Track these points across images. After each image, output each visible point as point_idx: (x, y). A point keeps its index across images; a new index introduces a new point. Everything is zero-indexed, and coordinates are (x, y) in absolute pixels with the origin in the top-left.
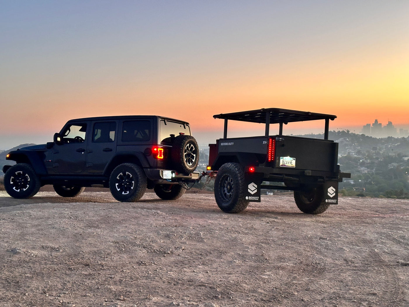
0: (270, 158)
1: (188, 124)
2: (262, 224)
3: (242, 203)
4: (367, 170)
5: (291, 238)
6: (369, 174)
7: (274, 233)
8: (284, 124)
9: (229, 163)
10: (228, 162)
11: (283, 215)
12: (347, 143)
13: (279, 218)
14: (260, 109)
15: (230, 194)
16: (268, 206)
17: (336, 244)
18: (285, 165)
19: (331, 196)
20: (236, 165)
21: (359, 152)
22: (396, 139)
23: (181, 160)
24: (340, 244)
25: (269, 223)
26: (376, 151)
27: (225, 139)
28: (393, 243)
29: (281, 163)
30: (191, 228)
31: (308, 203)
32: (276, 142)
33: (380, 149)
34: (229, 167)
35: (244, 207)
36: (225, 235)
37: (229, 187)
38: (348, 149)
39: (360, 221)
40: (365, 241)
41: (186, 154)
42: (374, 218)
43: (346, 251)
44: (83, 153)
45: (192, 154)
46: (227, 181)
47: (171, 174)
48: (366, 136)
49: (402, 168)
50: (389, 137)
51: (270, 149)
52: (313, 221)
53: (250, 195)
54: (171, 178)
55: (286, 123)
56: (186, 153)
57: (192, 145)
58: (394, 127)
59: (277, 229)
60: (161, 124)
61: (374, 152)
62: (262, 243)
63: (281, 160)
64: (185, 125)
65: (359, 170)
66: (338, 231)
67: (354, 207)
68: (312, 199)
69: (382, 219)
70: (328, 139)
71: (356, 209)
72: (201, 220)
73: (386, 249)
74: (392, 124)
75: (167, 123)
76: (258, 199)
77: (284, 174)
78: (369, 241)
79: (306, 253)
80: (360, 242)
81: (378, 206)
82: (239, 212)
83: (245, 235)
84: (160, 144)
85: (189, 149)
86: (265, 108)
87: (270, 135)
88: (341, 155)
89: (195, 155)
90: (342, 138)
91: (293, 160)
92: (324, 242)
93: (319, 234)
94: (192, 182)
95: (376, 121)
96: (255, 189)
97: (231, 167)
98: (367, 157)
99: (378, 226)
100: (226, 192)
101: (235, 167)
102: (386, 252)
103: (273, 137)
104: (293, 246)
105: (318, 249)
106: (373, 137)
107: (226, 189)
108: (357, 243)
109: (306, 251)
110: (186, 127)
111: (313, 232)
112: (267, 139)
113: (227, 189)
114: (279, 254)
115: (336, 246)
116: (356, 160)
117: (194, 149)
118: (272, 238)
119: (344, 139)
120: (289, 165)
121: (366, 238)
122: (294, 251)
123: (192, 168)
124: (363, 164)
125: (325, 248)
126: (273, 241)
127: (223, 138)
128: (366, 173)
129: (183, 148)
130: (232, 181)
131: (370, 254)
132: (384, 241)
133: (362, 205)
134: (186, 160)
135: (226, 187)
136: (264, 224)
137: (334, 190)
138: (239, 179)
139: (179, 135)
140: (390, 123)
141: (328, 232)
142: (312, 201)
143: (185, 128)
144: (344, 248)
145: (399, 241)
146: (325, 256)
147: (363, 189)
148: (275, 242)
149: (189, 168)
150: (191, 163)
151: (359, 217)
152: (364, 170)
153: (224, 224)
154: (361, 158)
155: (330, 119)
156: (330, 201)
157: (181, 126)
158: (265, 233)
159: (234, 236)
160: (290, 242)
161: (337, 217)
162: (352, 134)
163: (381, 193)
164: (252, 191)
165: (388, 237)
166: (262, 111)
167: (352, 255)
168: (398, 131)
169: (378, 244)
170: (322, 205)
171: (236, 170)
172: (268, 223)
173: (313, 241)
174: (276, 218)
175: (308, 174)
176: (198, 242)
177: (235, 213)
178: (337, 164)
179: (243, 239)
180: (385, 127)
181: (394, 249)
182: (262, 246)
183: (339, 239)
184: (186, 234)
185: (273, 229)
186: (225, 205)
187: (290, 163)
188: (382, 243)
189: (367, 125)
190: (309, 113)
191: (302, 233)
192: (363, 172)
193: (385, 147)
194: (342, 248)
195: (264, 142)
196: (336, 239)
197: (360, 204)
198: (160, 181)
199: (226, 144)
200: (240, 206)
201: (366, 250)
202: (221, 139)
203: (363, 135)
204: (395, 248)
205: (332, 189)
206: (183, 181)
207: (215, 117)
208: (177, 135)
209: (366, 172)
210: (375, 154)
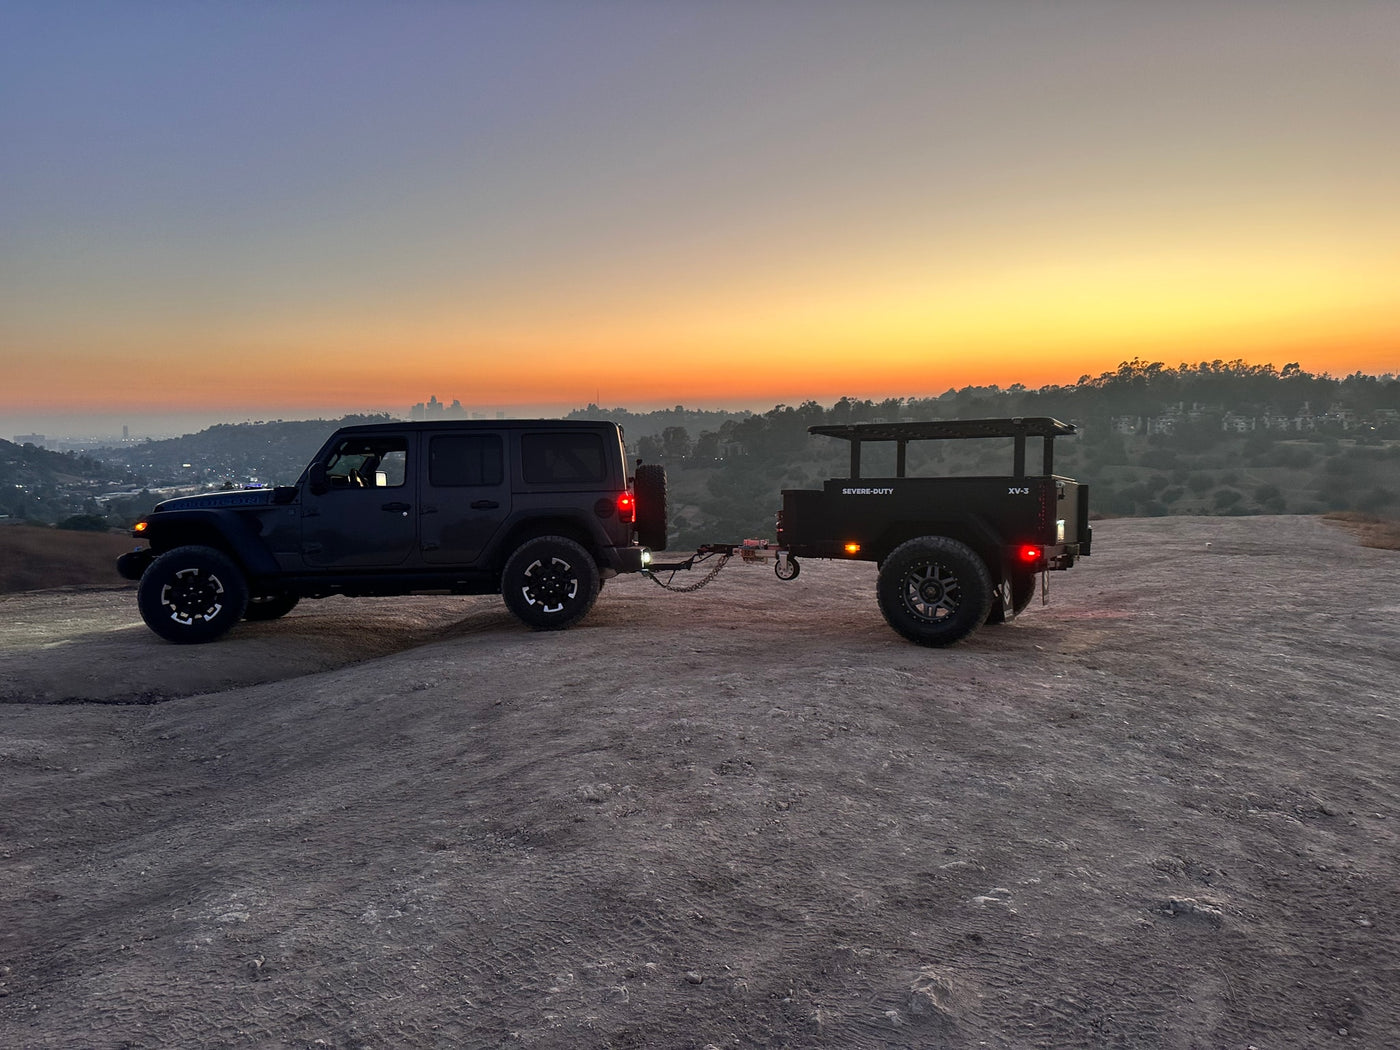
9: (934, 538)
15: (938, 605)
27: (858, 481)
32: (1055, 489)
34: (939, 546)
37: (931, 589)
44: (405, 514)
46: (924, 576)
95: (433, 398)
113: (925, 595)
130: (942, 579)
171: (965, 554)
180: (448, 409)
186: (930, 630)
189: (419, 404)
195: (1014, 491)
199: (863, 491)
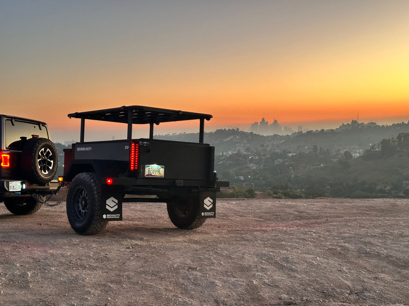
0: (132, 167)
1: (45, 124)
2: (121, 250)
3: (99, 222)
4: (256, 166)
5: (152, 271)
6: (257, 170)
7: (133, 264)
8: (155, 125)
9: (84, 173)
10: (82, 171)
11: (151, 233)
12: (237, 140)
13: (145, 238)
14: (120, 107)
15: (85, 211)
16: (142, 217)
17: (207, 276)
18: (152, 175)
19: (208, 208)
20: (92, 175)
21: (248, 150)
22: (281, 136)
23: (33, 168)
24: (212, 275)
25: (130, 248)
26: (264, 148)
27: (82, 143)
28: (275, 269)
29: (146, 173)
30: (18, 265)
31: (183, 216)
32: (139, 146)
33: (267, 146)
34: (83, 178)
35: (102, 226)
36: (62, 274)
37: (83, 202)
38: (238, 146)
39: (239, 237)
40: (243, 268)
41: (39, 161)
42: (255, 233)
43: (219, 286)
45: (49, 160)
46: (82, 195)
47: (21, 186)
48: (254, 133)
49: (287, 163)
50: (275, 135)
51: (133, 155)
52: (186, 240)
53: (108, 212)
54: (20, 190)
55: (158, 124)
56: (40, 159)
57: (48, 150)
58: (279, 125)
59: (138, 257)
60: (6, 124)
61: (262, 149)
62: (112, 282)
63: (147, 169)
64: (41, 125)
65: (249, 166)
66: (212, 256)
67: (237, 213)
68: (187, 211)
69: (263, 233)
70: (204, 143)
71: (239, 216)
72: (39, 249)
73: (267, 279)
74: (277, 122)
75: (15, 123)
76: (119, 217)
77: (151, 186)
78: (247, 268)
79: (167, 295)
80: (236, 270)
81: (263, 211)
82: (97, 233)
83: (92, 271)
84: (5, 149)
85: (45, 154)
86: (126, 106)
87: (133, 138)
88: (232, 152)
89: (52, 162)
90: (232, 136)
91: (161, 168)
92: (193, 274)
93: (189, 261)
94: (49, 194)
95: (263, 119)
96: (116, 205)
97: (86, 178)
98: (255, 154)
99: (259, 244)
100: (81, 208)
101: (90, 178)
102: (267, 284)
103: (136, 141)
104: (151, 284)
105: (183, 286)
106: (260, 135)
107: (80, 205)
108: (232, 272)
109: (168, 290)
110: (42, 127)
111: (181, 259)
112: (129, 143)
113: (82, 205)
114: (130, 300)
115: (207, 279)
116: (245, 157)
117: (51, 154)
118: (126, 273)
119: (234, 137)
120: (157, 174)
121: (244, 264)
122: (151, 292)
123: (48, 177)
124: (251, 161)
125: (193, 283)
126: (128, 277)
127: (79, 141)
128: (254, 170)
129: (35, 153)
130: (87, 196)
131: (247, 289)
132: (264, 267)
133: (245, 211)
134: (39, 167)
135: (81, 203)
136: (124, 249)
137: (212, 201)
138: (95, 193)
139: (31, 137)
140: (276, 122)
141: (200, 258)
142: (188, 213)
143: (40, 129)
144: (216, 281)
145: (282, 265)
146: (192, 297)
147: (252, 185)
148: (130, 278)
149: (44, 177)
150: (47, 171)
151: (239, 232)
152: (253, 166)
153: (69, 254)
154: (250, 155)
155: (205, 119)
156: (206, 214)
157: (35, 127)
158: (120, 266)
159: (75, 273)
160: (150, 278)
161: (214, 233)
162: (242, 133)
163: (269, 188)
164: (112, 208)
165: (270, 260)
166: (122, 109)
167: (225, 292)
168: (283, 129)
169: (258, 271)
170: (197, 219)
171: (91, 182)
172: (128, 248)
173: (180, 273)
174: (141, 239)
175: (179, 185)
176: (21, 288)
177: (92, 234)
178: (214, 172)
179: (86, 278)
180: (271, 125)
181: (276, 277)
182: (111, 287)
183: (212, 267)
184: (7, 276)
185: (132, 258)
186: (78, 225)
187: (157, 172)
188: (263, 270)
189: (255, 123)
190: (179, 111)
191: (167, 262)
192: (252, 168)
193: (271, 144)
194: (214, 282)
195: (126, 147)
196: (208, 268)
197: (244, 210)
198: (7, 194)
199: (83, 149)
200: (97, 226)
201: (242, 281)
202: (77, 143)
203: (251, 133)
204: (278, 276)
205: (209, 200)
206: (37, 193)
207: (70, 116)
208: (29, 137)
209: (255, 168)
210: (262, 151)
